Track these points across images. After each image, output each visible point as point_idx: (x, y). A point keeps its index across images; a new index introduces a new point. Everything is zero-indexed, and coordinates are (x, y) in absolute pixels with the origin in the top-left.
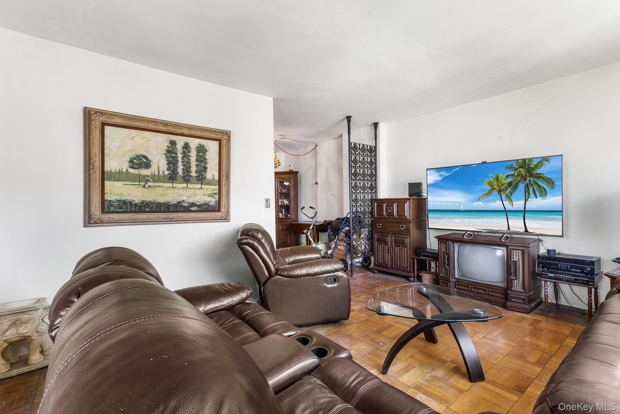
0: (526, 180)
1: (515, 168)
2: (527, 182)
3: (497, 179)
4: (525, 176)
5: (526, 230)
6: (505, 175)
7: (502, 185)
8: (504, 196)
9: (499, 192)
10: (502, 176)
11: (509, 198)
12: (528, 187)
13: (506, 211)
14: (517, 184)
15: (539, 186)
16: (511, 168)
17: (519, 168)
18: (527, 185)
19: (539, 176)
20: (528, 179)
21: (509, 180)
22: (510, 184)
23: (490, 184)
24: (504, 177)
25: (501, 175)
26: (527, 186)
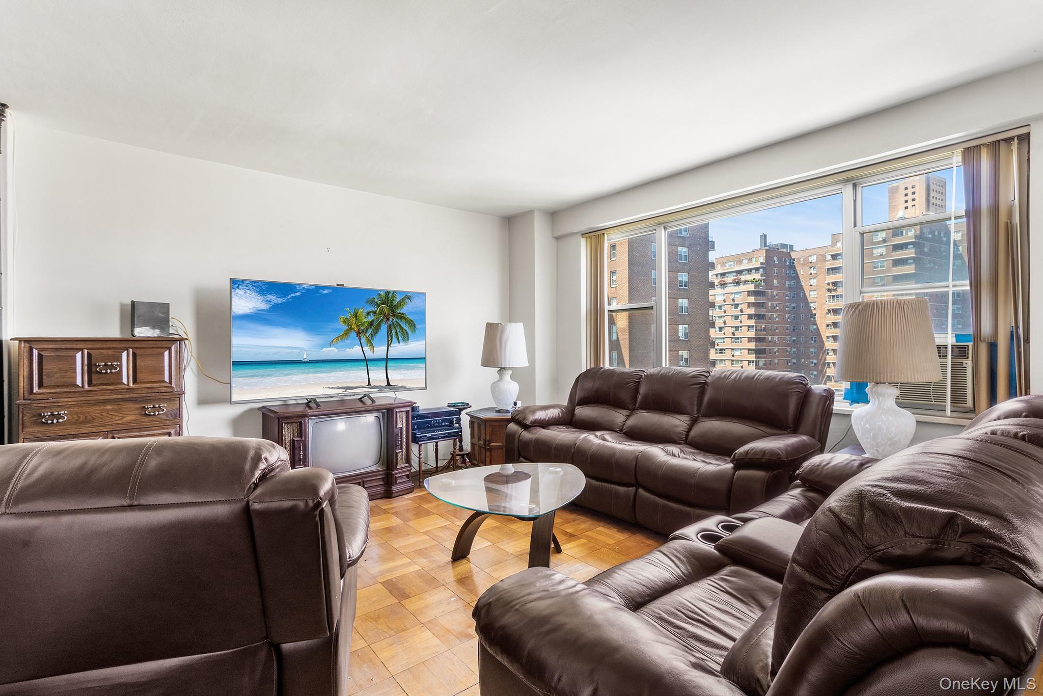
0: (388, 320)
1: (377, 303)
2: (390, 322)
3: (356, 315)
4: (388, 314)
5: (389, 384)
6: (366, 311)
7: (362, 325)
8: (363, 340)
9: (359, 333)
10: (362, 312)
11: (370, 342)
12: (391, 330)
13: (366, 360)
14: (379, 325)
15: (402, 328)
16: (372, 302)
17: (382, 304)
18: (390, 326)
19: (401, 317)
20: (391, 319)
21: (371, 318)
22: (371, 324)
23: (346, 321)
24: (364, 314)
25: (361, 310)
26: (390, 328)
